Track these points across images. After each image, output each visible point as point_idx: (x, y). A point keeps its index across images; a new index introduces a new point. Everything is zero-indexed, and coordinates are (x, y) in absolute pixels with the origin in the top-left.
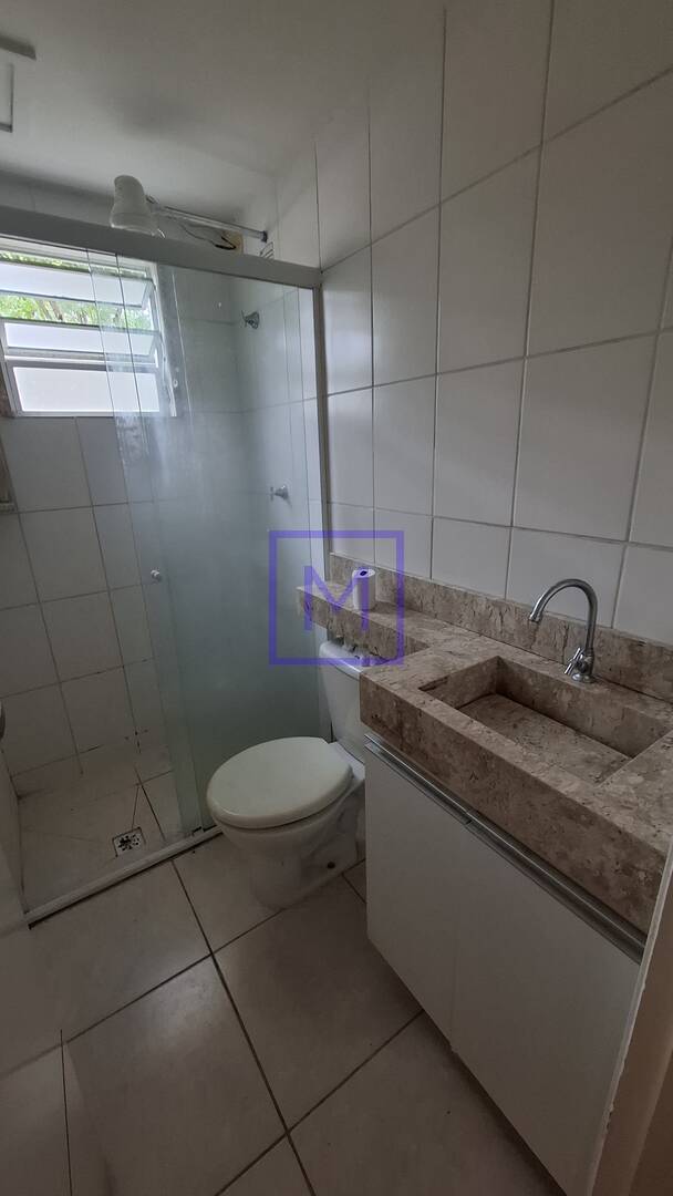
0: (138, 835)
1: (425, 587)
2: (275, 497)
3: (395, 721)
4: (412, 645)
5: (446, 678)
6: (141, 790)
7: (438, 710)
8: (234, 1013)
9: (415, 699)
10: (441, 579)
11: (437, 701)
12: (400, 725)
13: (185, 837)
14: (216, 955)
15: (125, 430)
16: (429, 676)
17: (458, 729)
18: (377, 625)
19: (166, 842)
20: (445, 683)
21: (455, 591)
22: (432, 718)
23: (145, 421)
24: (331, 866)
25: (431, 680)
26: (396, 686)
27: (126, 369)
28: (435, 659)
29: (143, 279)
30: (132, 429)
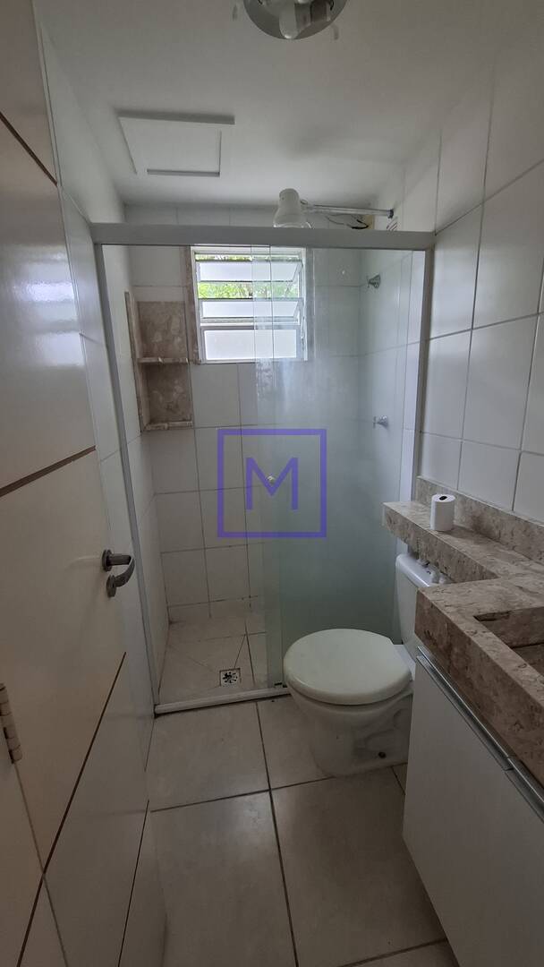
0: (237, 674)
1: (504, 518)
2: (377, 425)
3: (445, 641)
4: (481, 572)
5: (507, 612)
6: (246, 642)
7: (488, 642)
8: (277, 848)
9: (467, 626)
10: (523, 513)
11: (491, 634)
12: (450, 647)
13: (269, 687)
14: (274, 793)
15: (261, 371)
16: (488, 607)
17: (508, 669)
18: (449, 547)
19: (255, 687)
20: (507, 617)
21: (538, 527)
22: (480, 649)
23: (276, 364)
24: (382, 755)
25: (489, 611)
26: (451, 610)
27: (267, 328)
28: (501, 592)
29: (294, 260)
30: (267, 371)
